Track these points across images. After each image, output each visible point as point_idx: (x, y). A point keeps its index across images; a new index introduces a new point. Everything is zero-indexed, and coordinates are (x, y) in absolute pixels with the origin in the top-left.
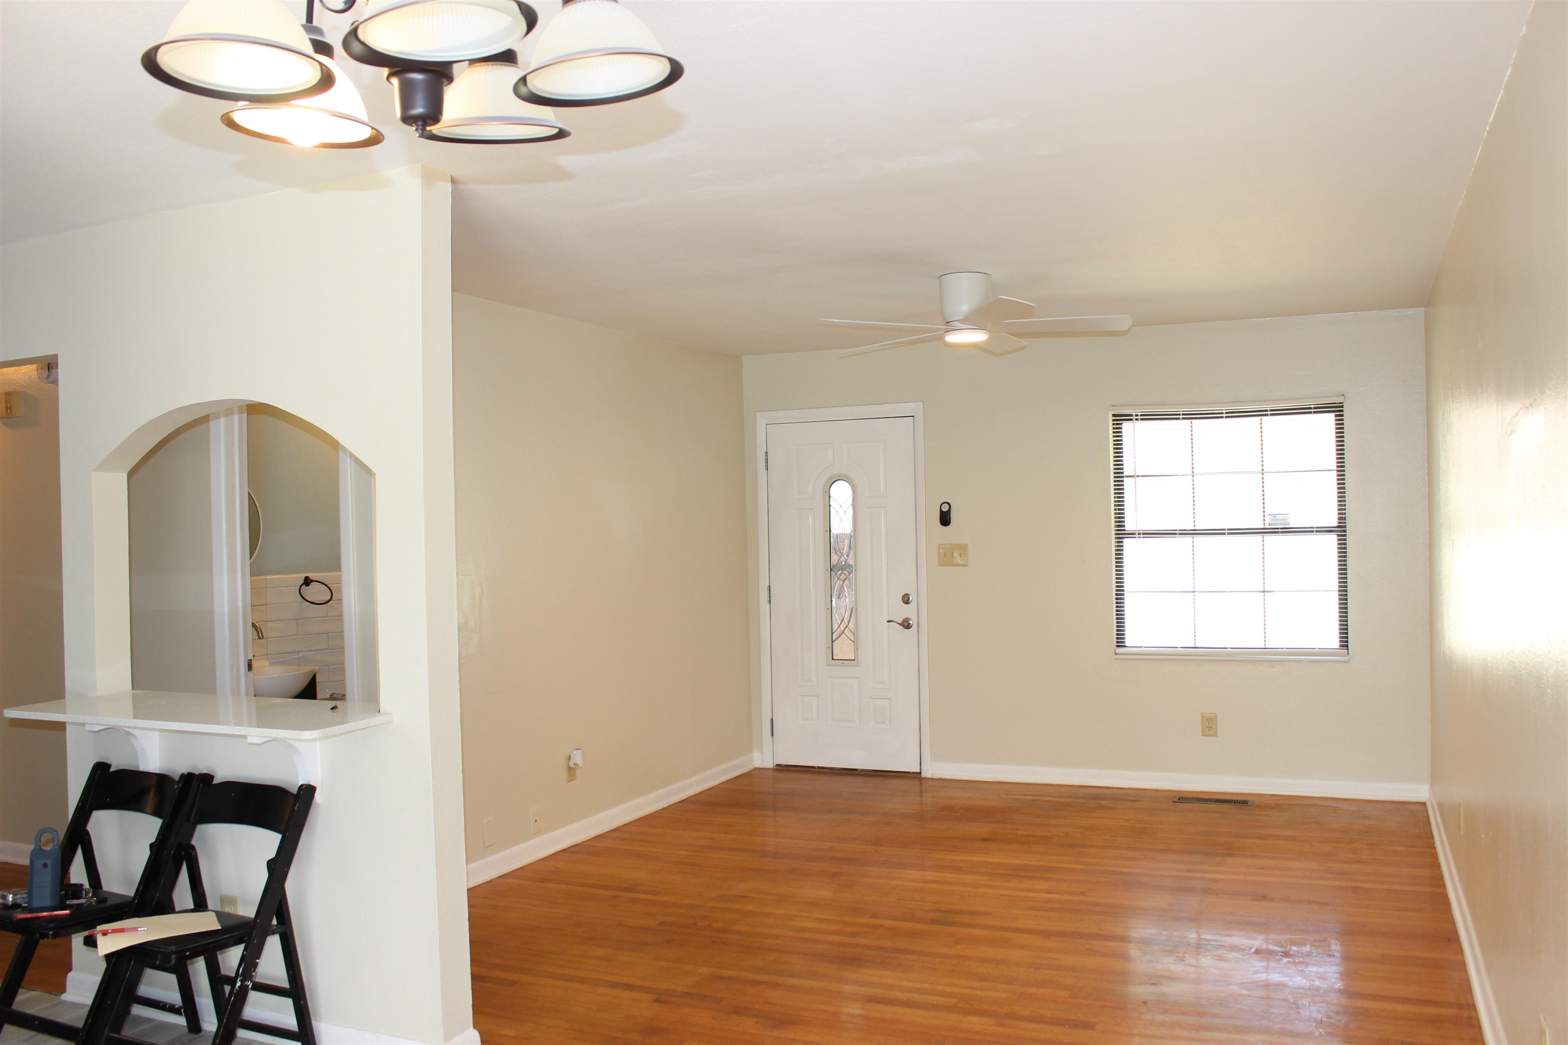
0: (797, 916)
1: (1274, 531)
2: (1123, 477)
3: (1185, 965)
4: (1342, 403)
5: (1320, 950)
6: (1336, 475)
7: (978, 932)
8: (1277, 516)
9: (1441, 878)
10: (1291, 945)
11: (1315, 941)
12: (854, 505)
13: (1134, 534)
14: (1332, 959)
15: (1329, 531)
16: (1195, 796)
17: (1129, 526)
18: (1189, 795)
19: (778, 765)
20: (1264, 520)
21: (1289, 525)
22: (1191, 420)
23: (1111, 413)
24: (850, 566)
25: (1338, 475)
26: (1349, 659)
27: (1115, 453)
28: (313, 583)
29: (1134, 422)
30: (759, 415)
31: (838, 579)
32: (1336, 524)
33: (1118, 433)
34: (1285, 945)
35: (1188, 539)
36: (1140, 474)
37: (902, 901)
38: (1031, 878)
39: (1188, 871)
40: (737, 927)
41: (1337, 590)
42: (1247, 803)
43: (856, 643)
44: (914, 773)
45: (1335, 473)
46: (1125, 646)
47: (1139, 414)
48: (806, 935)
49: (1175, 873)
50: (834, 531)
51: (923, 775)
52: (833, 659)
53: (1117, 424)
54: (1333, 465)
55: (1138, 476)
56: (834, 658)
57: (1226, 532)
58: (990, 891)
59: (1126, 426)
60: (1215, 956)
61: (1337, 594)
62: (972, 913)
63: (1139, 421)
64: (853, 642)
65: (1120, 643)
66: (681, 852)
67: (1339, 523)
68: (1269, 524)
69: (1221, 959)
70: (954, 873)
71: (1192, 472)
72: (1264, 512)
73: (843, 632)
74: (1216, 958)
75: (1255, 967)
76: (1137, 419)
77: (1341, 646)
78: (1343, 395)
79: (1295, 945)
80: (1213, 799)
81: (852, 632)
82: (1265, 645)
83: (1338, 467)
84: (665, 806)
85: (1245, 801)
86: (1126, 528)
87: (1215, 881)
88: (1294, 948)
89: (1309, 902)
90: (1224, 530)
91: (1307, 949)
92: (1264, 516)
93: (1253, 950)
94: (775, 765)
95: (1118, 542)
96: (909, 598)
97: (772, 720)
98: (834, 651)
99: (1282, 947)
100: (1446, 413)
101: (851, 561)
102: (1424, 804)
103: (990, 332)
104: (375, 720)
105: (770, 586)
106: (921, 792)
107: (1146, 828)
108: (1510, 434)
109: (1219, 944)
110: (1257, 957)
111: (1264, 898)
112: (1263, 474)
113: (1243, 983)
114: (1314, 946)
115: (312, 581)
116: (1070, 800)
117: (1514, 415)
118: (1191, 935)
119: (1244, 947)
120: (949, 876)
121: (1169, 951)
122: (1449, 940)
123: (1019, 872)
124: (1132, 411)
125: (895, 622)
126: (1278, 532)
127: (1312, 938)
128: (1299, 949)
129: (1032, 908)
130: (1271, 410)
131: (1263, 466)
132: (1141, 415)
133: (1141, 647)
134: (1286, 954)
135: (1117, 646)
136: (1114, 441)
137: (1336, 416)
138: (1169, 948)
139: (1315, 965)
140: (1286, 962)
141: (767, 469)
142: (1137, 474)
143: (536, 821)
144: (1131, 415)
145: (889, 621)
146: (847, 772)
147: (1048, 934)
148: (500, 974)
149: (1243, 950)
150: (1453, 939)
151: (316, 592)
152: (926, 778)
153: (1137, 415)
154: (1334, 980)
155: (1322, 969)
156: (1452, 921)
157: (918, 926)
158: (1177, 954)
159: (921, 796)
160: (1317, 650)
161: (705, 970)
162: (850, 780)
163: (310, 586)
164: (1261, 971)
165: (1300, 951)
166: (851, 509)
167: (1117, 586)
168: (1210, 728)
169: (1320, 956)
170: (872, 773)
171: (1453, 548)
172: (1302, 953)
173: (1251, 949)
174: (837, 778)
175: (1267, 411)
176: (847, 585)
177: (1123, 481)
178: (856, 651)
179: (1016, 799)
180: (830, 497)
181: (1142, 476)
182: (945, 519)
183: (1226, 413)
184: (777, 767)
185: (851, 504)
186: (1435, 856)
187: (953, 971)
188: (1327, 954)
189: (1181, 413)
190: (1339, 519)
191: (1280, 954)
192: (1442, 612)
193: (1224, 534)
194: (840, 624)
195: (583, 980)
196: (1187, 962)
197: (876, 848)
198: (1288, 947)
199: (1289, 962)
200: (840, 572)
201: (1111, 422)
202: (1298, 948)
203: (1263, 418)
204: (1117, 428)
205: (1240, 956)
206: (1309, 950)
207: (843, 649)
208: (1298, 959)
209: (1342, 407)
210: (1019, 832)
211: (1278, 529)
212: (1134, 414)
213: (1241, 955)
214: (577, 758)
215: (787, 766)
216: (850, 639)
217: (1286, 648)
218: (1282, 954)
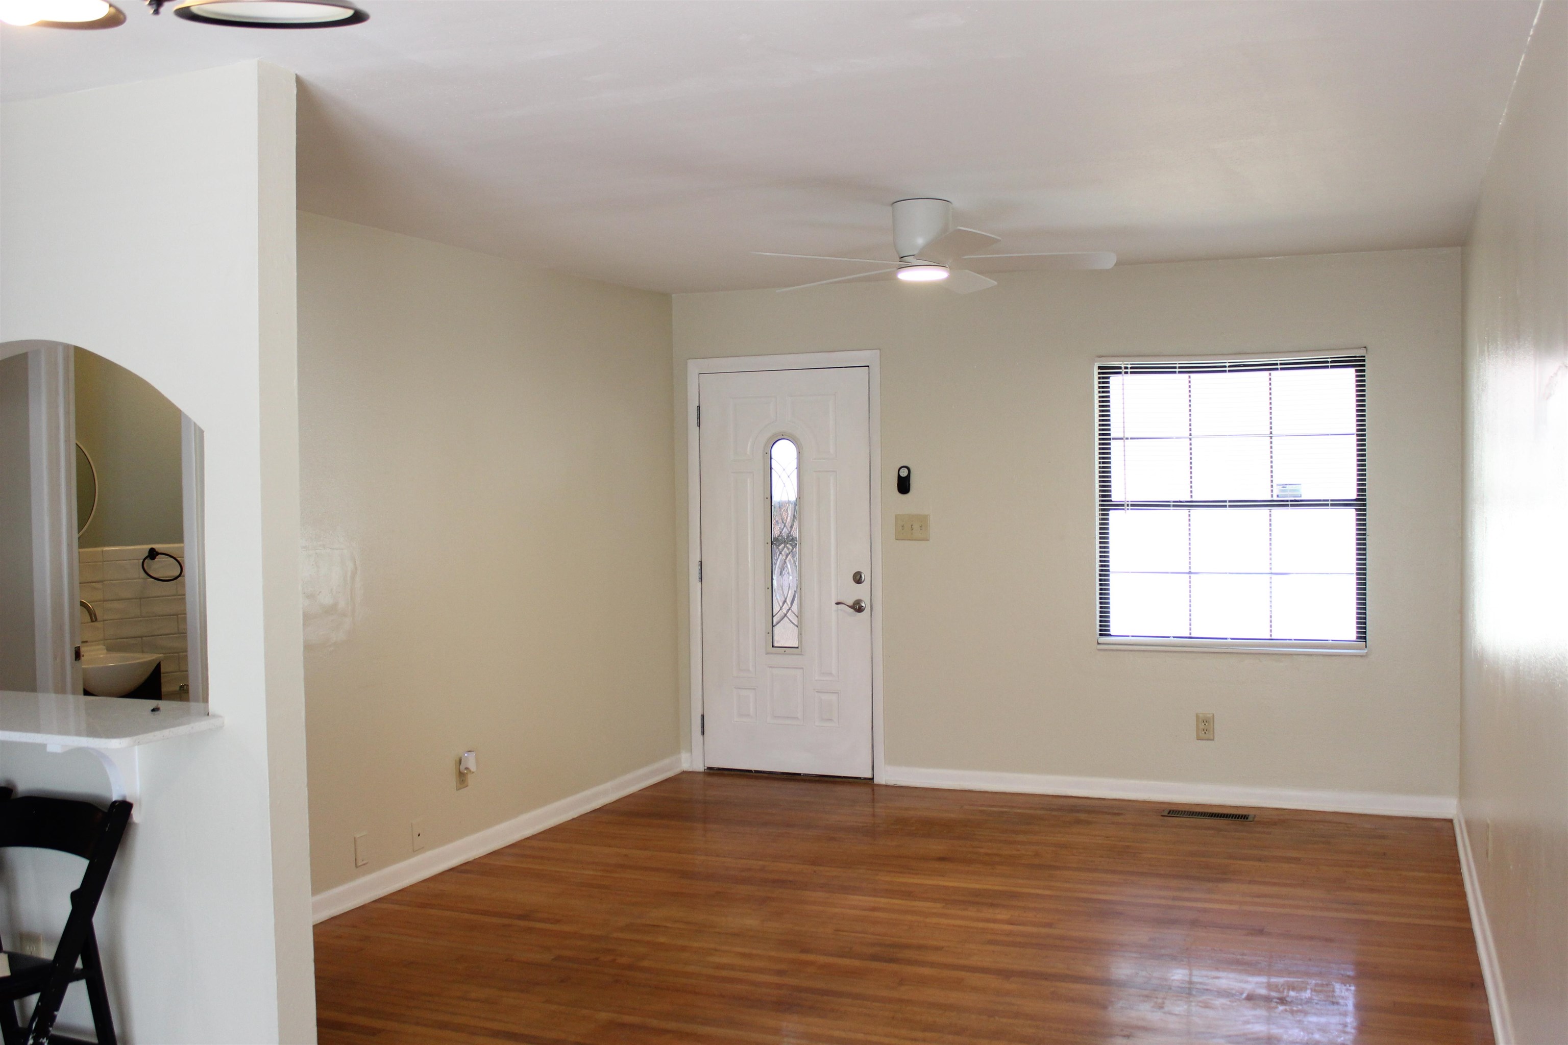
0: (716, 950)
1: (1282, 504)
2: (1109, 439)
3: (1165, 1013)
4: (1364, 357)
5: (1322, 996)
6: (1355, 440)
7: (926, 971)
8: (1287, 486)
9: (1466, 910)
10: (1289, 990)
11: (1316, 985)
12: (799, 468)
13: (1123, 505)
14: (1336, 1007)
15: (1345, 504)
16: (1187, 809)
17: (1116, 496)
18: (1181, 808)
19: (709, 768)
20: (1272, 491)
21: (1301, 497)
22: (1189, 374)
23: (1097, 365)
24: (793, 539)
25: (1358, 440)
26: (1366, 653)
27: (1101, 411)
28: (160, 555)
29: (1123, 376)
30: (691, 363)
31: (780, 553)
32: (1354, 497)
33: (1104, 388)
34: (1281, 989)
35: (1184, 512)
36: (1129, 436)
37: (841, 933)
38: (992, 905)
39: (1174, 898)
40: (646, 963)
41: (1355, 573)
42: (1247, 818)
43: (799, 629)
44: (865, 779)
45: (1355, 438)
46: (1110, 635)
47: (1129, 366)
48: (724, 973)
49: (1158, 901)
50: (776, 498)
51: (876, 781)
52: (773, 646)
53: (1104, 378)
54: (1353, 428)
55: (1127, 439)
56: (775, 645)
57: (1228, 504)
58: (944, 921)
59: (1114, 380)
60: (1200, 1002)
61: (1354, 577)
62: (920, 947)
63: (1129, 375)
64: (797, 626)
65: (1104, 630)
66: (587, 872)
67: (1358, 495)
68: (1278, 496)
69: (1207, 1006)
70: (903, 899)
71: (1189, 434)
72: (1272, 481)
73: (785, 615)
74: (1201, 1004)
75: (1245, 1016)
76: (1126, 373)
77: (1358, 638)
78: (1365, 347)
79: (1293, 989)
80: (1208, 813)
81: (795, 614)
82: (1271, 635)
83: (1358, 430)
84: (575, 816)
85: (1245, 816)
86: (1113, 499)
87: (1205, 911)
88: (1292, 993)
89: (1311, 938)
90: (1225, 501)
91: (1307, 994)
92: (1272, 486)
93: (1244, 996)
94: (706, 768)
95: (1103, 515)
96: (861, 577)
97: (703, 716)
98: (775, 638)
99: (1278, 991)
100: (1482, 370)
101: (795, 533)
102: (1451, 821)
103: (950, 268)
104: (201, 725)
105: (701, 562)
106: (873, 800)
107: (1128, 847)
108: (1548, 398)
109: (1205, 987)
110: (1249, 1004)
111: (1261, 932)
112: (1271, 438)
113: (1230, 1036)
114: (1315, 991)
115: (158, 554)
116: (1042, 812)
117: (1552, 375)
118: (1173, 976)
119: (1234, 992)
120: (897, 902)
121: (1147, 996)
122: (1472, 985)
123: (977, 899)
124: (1121, 363)
125: (844, 604)
126: (1287, 505)
127: (1314, 982)
128: (1297, 995)
129: (991, 942)
130: (1281, 364)
131: (1271, 428)
132: (1131, 368)
133: (1128, 636)
134: (1282, 1001)
135: (1101, 635)
136: (1100, 397)
137: (1357, 371)
138: (1145, 992)
139: (1315, 1014)
140: (1282, 1011)
141: (700, 426)
142: (1126, 436)
143: (419, 835)
144: (1120, 368)
145: (837, 604)
146: (789, 777)
147: (1006, 974)
148: (362, 1020)
149: (1233, 995)
150: (1476, 983)
151: (161, 566)
152: (879, 785)
153: (1126, 368)
154: (1337, 1033)
155: (1323, 1020)
156: (1477, 962)
157: (856, 963)
158: (1155, 1000)
159: (874, 807)
160: (1331, 641)
161: (603, 1016)
162: (792, 786)
163: (156, 560)
164: (1252, 1021)
165: (1299, 997)
166: (796, 471)
167: (1101, 566)
168: (1205, 731)
169: (1322, 1003)
170: (817, 778)
171: (1486, 528)
172: (1302, 999)
173: (1242, 994)
174: (776, 784)
175: (1277, 364)
176: (790, 561)
177: (1109, 444)
178: (800, 637)
179: (981, 811)
180: (771, 458)
181: (1131, 438)
182: (904, 485)
183: (1229, 367)
184: (708, 771)
185: (796, 467)
186: (1461, 884)
187: (893, 1018)
188: (1330, 1001)
189: (1177, 366)
190: (1359, 490)
191: (1275, 1000)
192: (1473, 601)
193: (1225, 506)
194: (782, 606)
195: (458, 1028)
196: (1166, 1009)
197: (815, 868)
198: (1286, 991)
199: (1286, 1011)
200: (783, 545)
201: (1096, 376)
202: (1297, 993)
203: (1272, 372)
204: (1103, 383)
205: (1228, 1003)
206: (1309, 995)
207: (786, 635)
208: (1297, 1007)
209: (1364, 361)
210: (982, 851)
211: (1287, 501)
212: (1123, 366)
213: (1230, 1001)
214: (471, 762)
215: (719, 769)
216: (792, 623)
217: (1295, 640)
218: (1278, 1001)
